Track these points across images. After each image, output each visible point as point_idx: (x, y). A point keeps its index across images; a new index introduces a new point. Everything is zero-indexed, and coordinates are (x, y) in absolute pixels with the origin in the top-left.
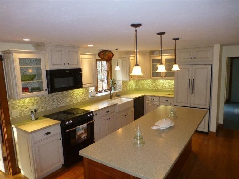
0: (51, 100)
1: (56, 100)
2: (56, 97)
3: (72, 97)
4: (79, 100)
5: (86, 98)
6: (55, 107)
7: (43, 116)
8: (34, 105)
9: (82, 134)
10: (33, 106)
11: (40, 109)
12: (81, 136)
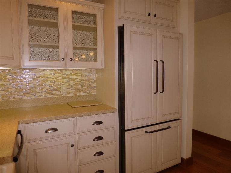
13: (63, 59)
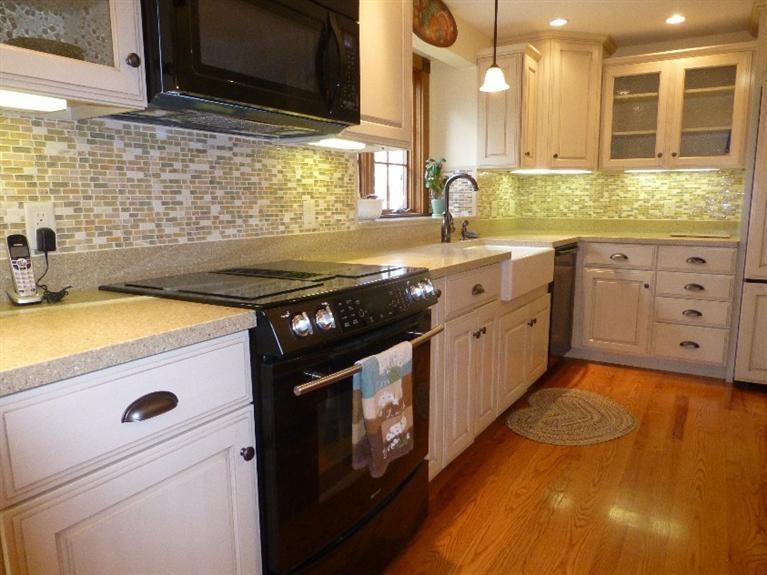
0: (156, 187)
1: (185, 197)
2: (187, 177)
3: (277, 193)
4: (309, 220)
5: (342, 217)
6: (183, 240)
7: (101, 288)
8: (34, 199)
9: (392, 410)
10: (27, 204)
11: (80, 236)
12: (384, 426)
13: (660, 155)
